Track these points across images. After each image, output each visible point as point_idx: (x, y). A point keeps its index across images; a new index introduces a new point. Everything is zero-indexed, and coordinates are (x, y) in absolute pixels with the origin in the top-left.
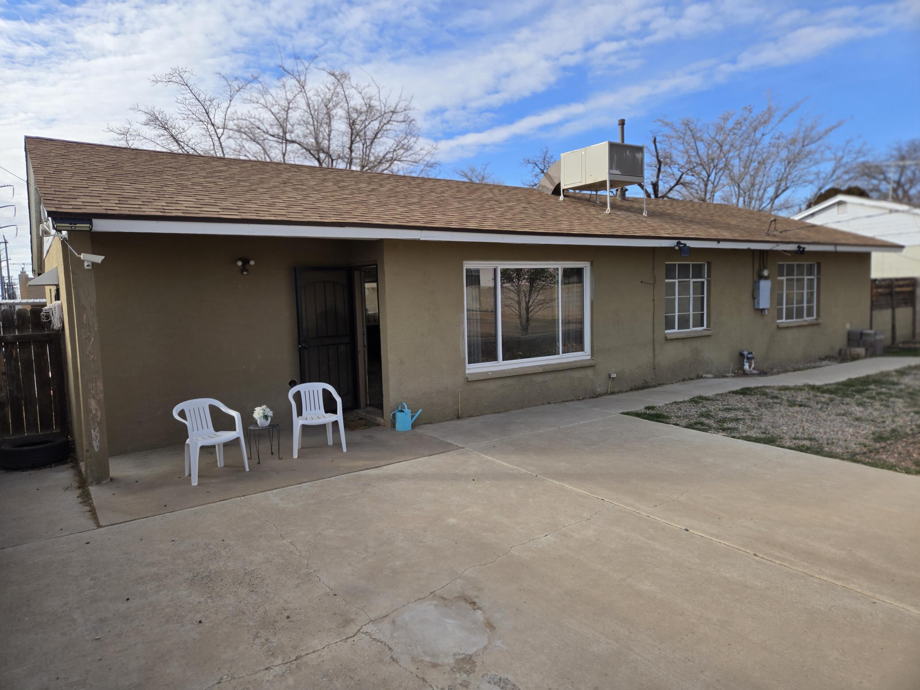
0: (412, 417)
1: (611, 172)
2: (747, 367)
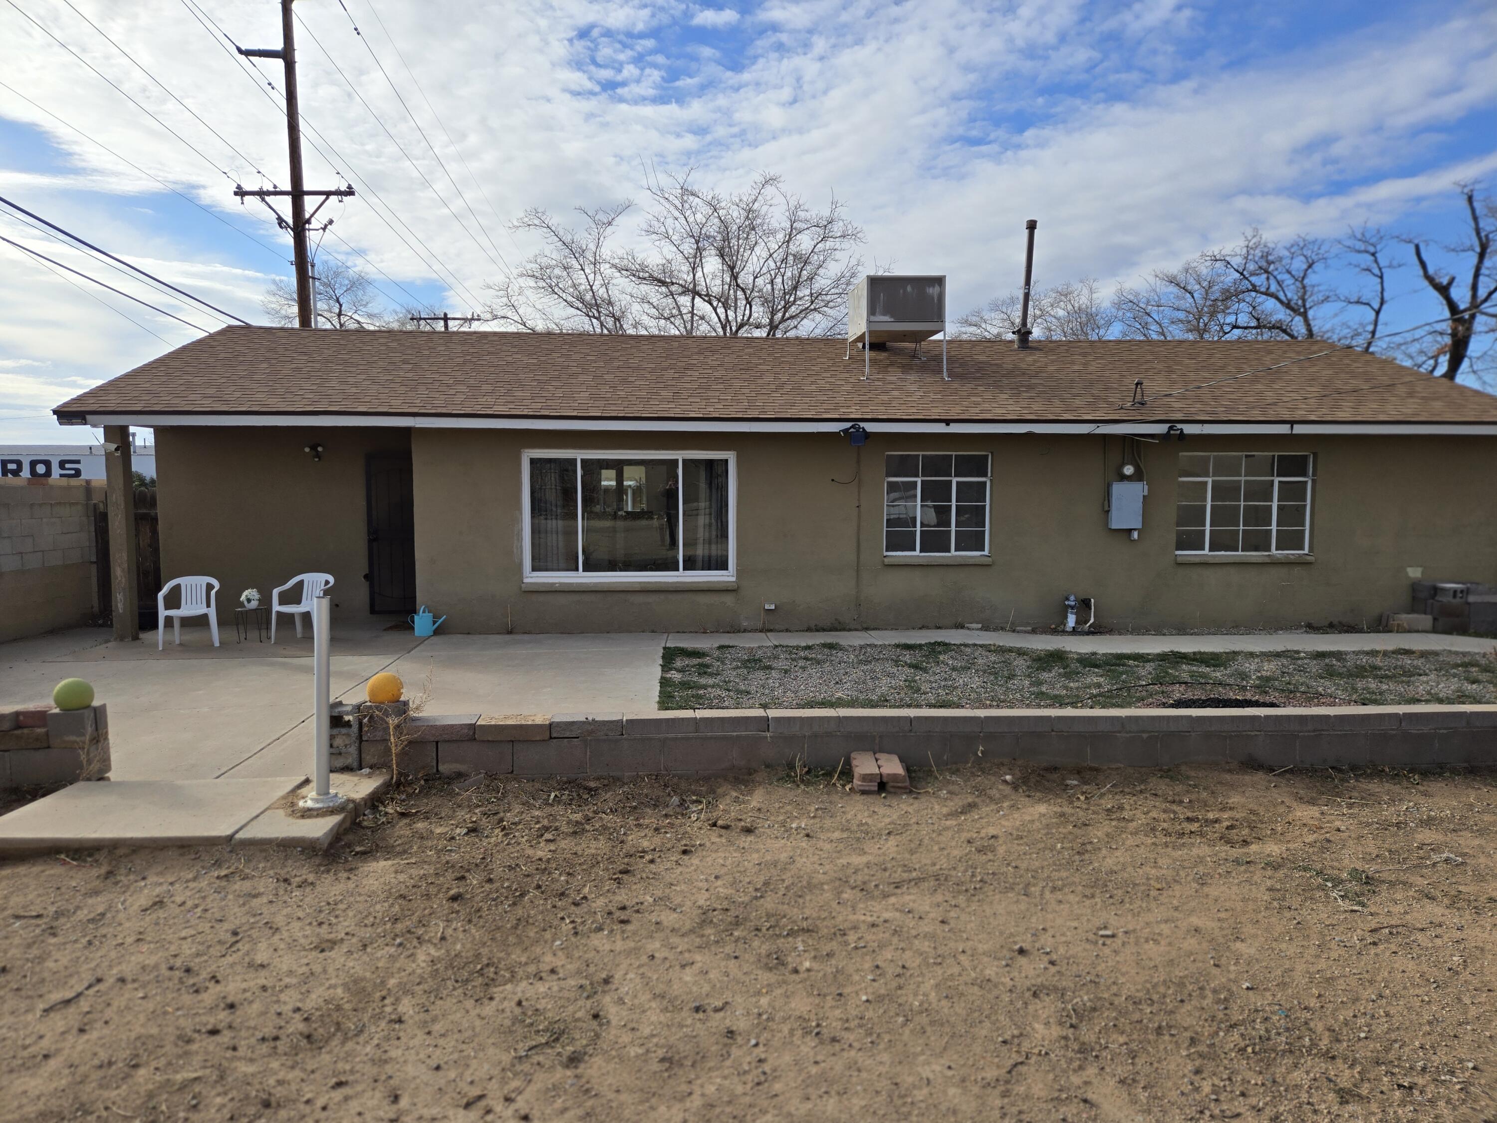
0: (434, 623)
1: (873, 318)
2: (1071, 622)
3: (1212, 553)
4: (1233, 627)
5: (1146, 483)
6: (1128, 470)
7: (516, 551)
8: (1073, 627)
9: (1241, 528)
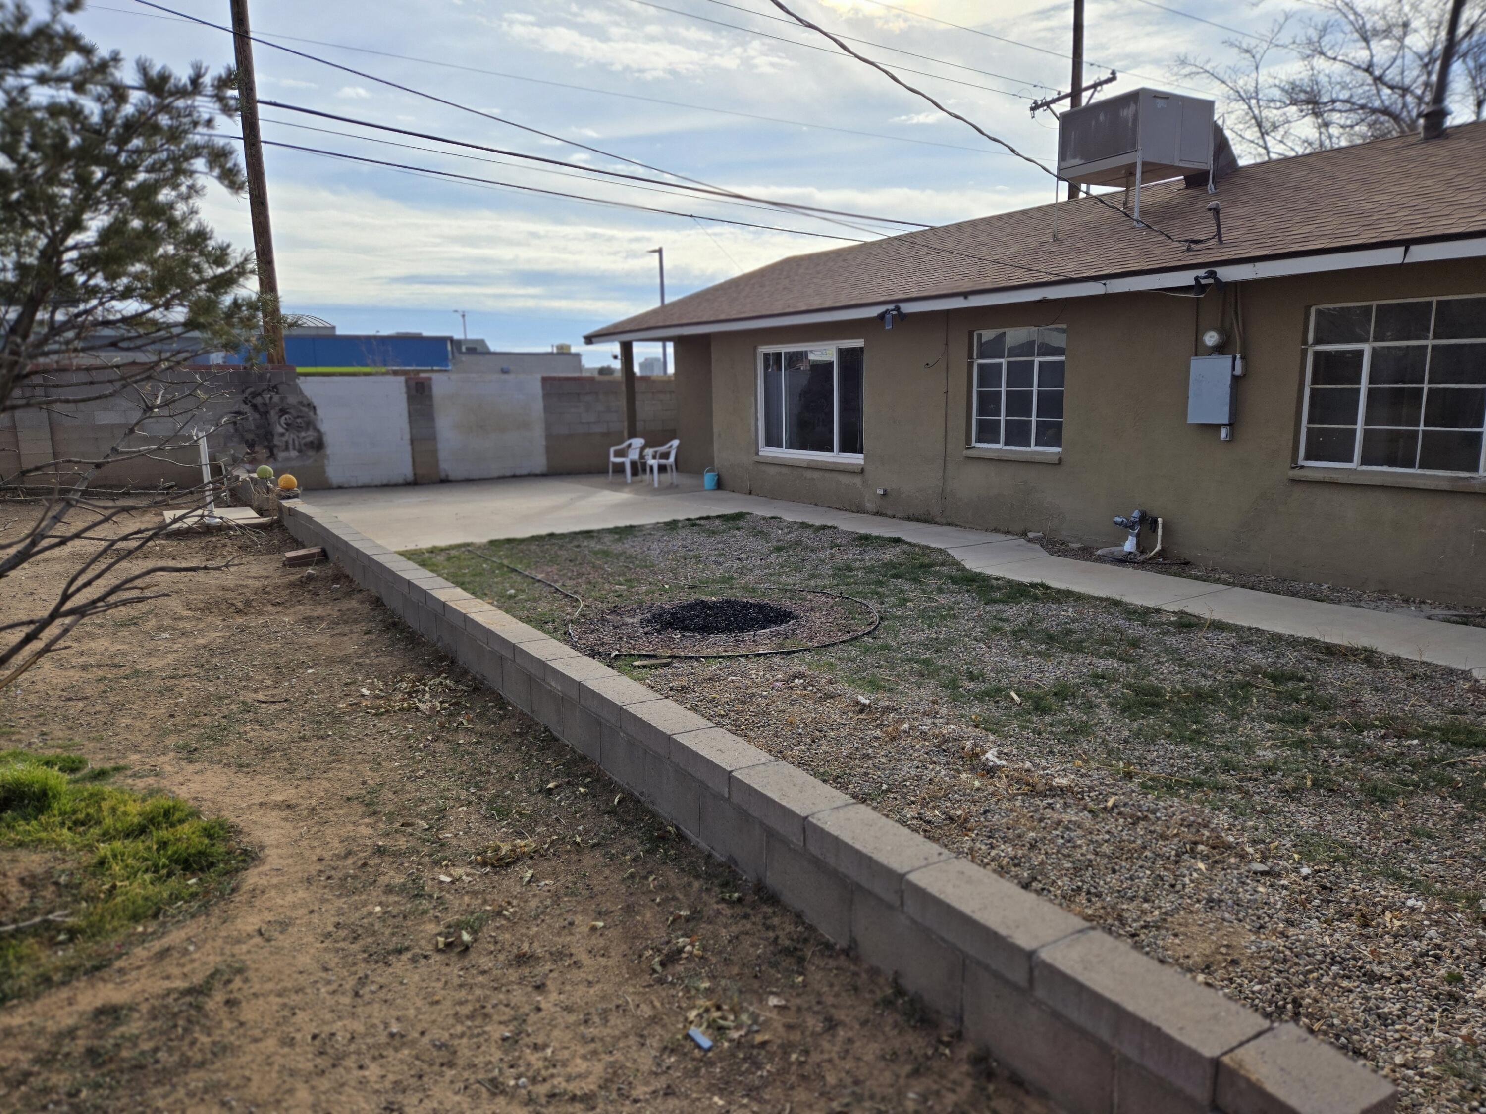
1: (1065, 165)
2: (1130, 545)
3: (1364, 468)
4: (1379, 591)
5: (1238, 356)
6: (1211, 338)
7: (753, 429)
8: (1130, 553)
9: (1422, 427)
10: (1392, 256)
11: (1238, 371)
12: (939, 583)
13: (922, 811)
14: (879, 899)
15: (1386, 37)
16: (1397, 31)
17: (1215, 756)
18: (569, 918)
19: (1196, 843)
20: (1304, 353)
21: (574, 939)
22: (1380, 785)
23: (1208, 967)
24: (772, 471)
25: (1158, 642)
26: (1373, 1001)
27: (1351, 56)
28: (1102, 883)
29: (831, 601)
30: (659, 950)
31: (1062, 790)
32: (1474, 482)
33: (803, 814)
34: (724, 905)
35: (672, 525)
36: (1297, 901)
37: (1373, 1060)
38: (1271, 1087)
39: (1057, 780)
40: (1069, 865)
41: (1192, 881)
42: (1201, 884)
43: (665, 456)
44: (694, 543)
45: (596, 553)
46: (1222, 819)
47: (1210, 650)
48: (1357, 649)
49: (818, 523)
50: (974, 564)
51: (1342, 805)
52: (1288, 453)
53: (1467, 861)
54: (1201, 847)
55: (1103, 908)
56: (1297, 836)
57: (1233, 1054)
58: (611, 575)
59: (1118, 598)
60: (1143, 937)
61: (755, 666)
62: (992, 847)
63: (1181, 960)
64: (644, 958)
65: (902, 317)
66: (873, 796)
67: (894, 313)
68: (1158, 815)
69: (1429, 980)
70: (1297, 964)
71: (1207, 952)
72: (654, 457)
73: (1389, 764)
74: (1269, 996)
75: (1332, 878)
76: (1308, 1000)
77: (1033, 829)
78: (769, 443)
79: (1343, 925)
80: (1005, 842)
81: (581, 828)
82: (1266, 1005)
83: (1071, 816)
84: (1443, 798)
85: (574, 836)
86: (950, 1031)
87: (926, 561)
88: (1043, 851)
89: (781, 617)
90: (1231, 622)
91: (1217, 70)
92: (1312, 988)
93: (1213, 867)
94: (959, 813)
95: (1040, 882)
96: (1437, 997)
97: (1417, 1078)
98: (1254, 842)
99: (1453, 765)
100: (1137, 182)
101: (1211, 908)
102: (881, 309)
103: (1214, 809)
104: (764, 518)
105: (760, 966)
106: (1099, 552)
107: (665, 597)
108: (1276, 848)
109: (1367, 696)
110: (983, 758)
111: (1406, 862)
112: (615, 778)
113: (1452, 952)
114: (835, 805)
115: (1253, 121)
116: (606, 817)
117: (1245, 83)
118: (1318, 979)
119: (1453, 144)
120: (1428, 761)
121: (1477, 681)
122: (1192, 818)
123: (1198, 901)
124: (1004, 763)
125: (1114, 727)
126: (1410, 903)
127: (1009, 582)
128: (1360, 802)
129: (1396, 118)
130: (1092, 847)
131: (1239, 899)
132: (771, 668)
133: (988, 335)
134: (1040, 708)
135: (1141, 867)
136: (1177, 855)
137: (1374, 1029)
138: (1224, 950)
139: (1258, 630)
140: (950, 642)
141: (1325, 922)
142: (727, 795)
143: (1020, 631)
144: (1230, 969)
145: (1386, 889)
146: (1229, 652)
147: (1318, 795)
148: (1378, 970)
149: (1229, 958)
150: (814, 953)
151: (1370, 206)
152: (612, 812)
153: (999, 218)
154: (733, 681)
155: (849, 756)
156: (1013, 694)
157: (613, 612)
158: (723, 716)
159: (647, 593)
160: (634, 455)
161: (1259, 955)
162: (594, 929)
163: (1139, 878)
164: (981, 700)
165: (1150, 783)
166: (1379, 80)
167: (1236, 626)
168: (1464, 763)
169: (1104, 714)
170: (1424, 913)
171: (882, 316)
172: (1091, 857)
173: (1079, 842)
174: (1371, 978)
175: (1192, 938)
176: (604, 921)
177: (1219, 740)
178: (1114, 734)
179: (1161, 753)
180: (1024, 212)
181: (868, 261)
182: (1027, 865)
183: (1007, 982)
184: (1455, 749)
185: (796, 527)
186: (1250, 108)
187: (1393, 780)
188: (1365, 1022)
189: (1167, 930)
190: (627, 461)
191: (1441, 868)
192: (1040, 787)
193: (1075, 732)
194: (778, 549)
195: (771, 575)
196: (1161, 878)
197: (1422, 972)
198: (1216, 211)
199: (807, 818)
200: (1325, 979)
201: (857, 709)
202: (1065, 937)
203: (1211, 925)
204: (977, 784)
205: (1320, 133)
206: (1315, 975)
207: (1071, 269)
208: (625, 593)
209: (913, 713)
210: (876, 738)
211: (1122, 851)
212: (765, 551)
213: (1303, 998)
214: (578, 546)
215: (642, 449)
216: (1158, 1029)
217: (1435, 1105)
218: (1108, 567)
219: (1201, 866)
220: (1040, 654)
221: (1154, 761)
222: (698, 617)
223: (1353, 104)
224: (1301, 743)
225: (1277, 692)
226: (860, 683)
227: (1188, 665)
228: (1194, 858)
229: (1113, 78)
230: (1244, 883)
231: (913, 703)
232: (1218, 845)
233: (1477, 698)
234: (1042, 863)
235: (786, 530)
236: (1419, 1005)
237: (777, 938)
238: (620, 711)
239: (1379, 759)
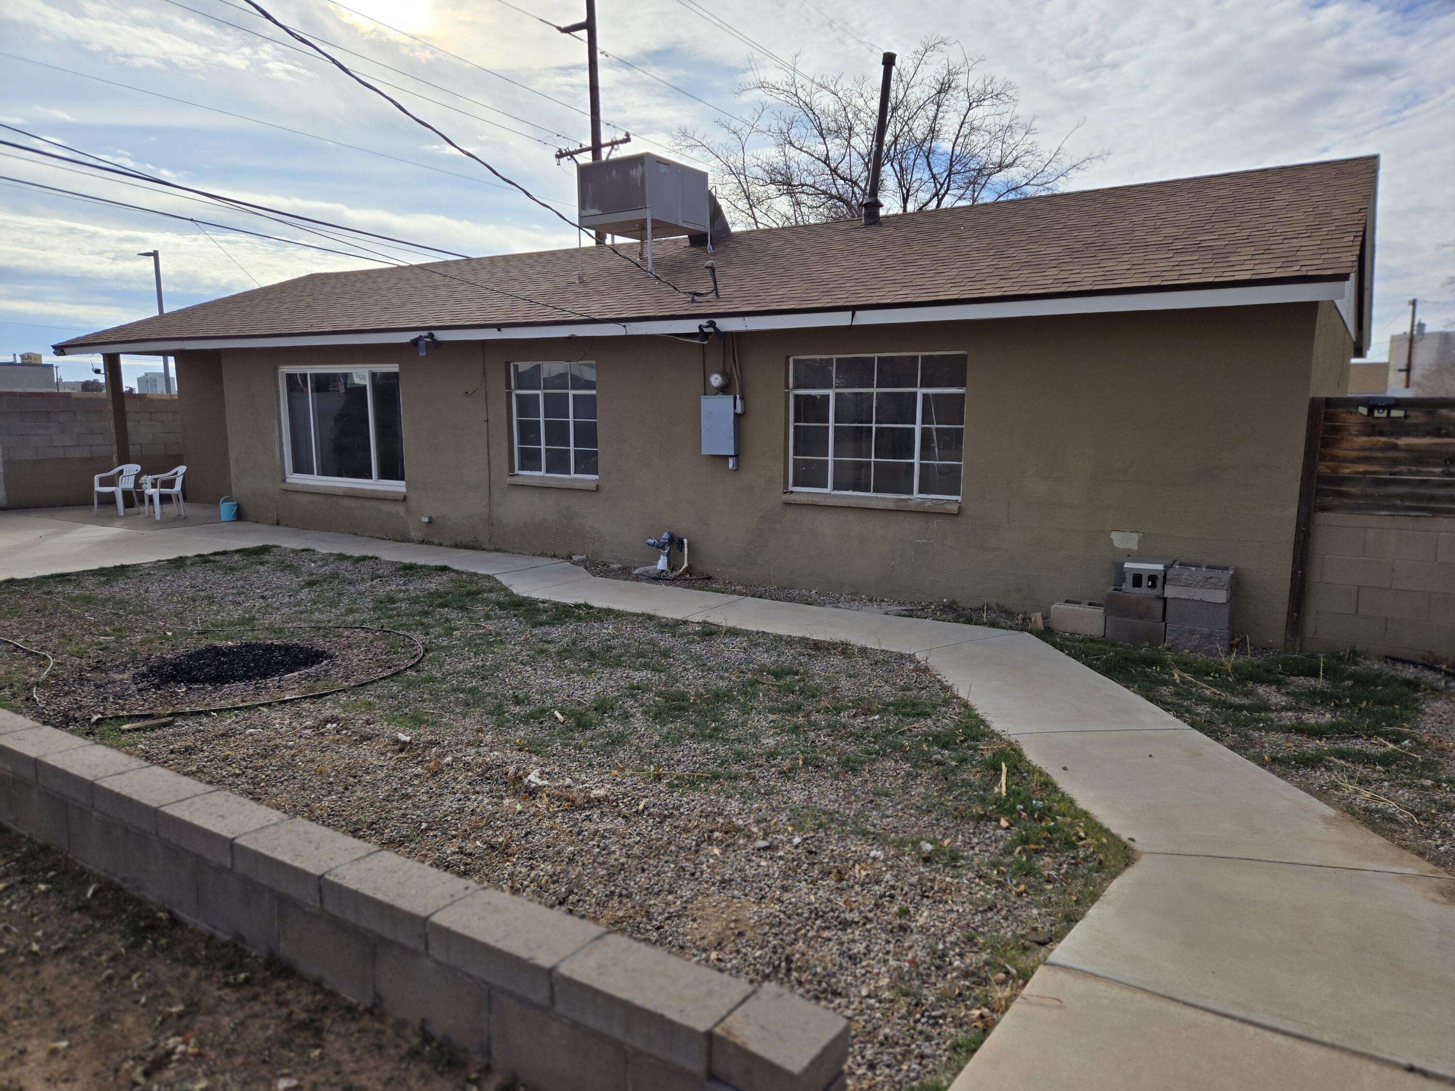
1: (584, 213)
2: (662, 564)
3: (836, 492)
4: (852, 594)
5: (738, 397)
6: (716, 380)
7: (278, 454)
8: (663, 571)
9: (873, 459)
10: (842, 319)
11: (739, 410)
12: (487, 609)
13: (463, 844)
14: (403, 948)
15: (837, 137)
16: (846, 133)
17: (730, 749)
18: (20, 1045)
19: (712, 831)
20: (787, 395)
21: (25, 1069)
22: (852, 757)
23: (719, 944)
24: (304, 499)
25: (685, 651)
26: (846, 945)
27: (813, 148)
28: (632, 883)
29: (371, 636)
30: (142, 1059)
31: (599, 801)
32: (911, 502)
33: (318, 873)
34: (227, 990)
35: (179, 563)
36: (790, 869)
37: (846, 997)
38: (753, 1047)
39: (594, 792)
40: (604, 872)
41: (708, 867)
42: (715, 868)
43: (170, 484)
44: (206, 582)
45: (73, 600)
46: (734, 806)
47: (727, 654)
48: (836, 643)
49: (357, 554)
50: (522, 588)
51: (825, 778)
52: (781, 479)
53: (912, 811)
54: (716, 834)
55: (633, 907)
56: (791, 810)
57: (722, 1025)
58: (95, 624)
59: (652, 613)
60: (666, 927)
61: (280, 714)
62: (532, 868)
63: (698, 943)
64: (121, 1073)
65: (436, 345)
66: (412, 837)
67: (428, 340)
68: (682, 810)
69: (886, 918)
70: (789, 925)
71: (720, 930)
72: (154, 486)
73: (859, 738)
74: (767, 959)
75: (817, 843)
76: (798, 956)
77: (572, 843)
78: (297, 469)
79: (825, 883)
80: (545, 861)
81: (39, 933)
82: (765, 968)
83: (607, 824)
84: (896, 761)
85: (29, 944)
86: (478, 1067)
87: (474, 588)
88: (580, 864)
89: (313, 657)
90: (743, 628)
91: (712, 145)
92: (801, 944)
93: (726, 851)
94: (500, 840)
95: (576, 894)
96: (892, 931)
97: (877, 1005)
98: (758, 822)
99: (902, 733)
100: (649, 237)
101: (724, 888)
102: (415, 335)
103: (727, 797)
104: (294, 551)
105: (269, 1049)
106: (636, 571)
107: (167, 646)
108: (775, 824)
109: (844, 683)
110: (526, 781)
111: (870, 819)
112: (89, 867)
113: (902, 890)
114: (356, 857)
115: (743, 194)
116: (76, 915)
117: (735, 160)
118: (805, 935)
119: (885, 231)
120: (886, 732)
121: (919, 662)
122: (709, 809)
123: (714, 884)
124: (546, 782)
125: (646, 733)
126: (872, 854)
127: (556, 605)
128: (838, 774)
129: (847, 203)
130: (624, 851)
131: (746, 875)
132: (299, 715)
133: (524, 366)
134: (582, 724)
135: (666, 862)
136: (698, 845)
137: (846, 969)
138: (732, 925)
139: (764, 633)
140: (497, 668)
141: (811, 883)
142: (229, 866)
143: (565, 651)
144: (738, 941)
145: (856, 845)
146: (741, 655)
147: (807, 772)
148: (849, 916)
149: (736, 931)
150: (334, 1021)
151: (827, 276)
152: (85, 908)
153: (530, 256)
154: (251, 734)
155: (387, 799)
156: (557, 713)
157: (94, 669)
158: (238, 775)
159: (143, 642)
160: (127, 483)
161: (760, 923)
162: (54, 1052)
163: (665, 872)
164: (527, 724)
165: (676, 782)
166: (834, 171)
167: (748, 631)
168: (910, 731)
169: (639, 722)
170: (883, 861)
171: (415, 342)
172: (623, 860)
173: (613, 848)
174: (845, 925)
175: (707, 919)
176: (69, 1039)
177: (733, 734)
178: (646, 740)
179: (686, 753)
180: (553, 253)
181: (399, 286)
182: (565, 880)
183: (531, 1004)
184: (904, 719)
185: (332, 559)
186: (740, 182)
187: (861, 751)
188: (841, 964)
189: (687, 916)
190: (118, 491)
191: (895, 820)
192: (579, 801)
193: (613, 743)
194: (311, 584)
195: (302, 613)
196: (683, 869)
197: (881, 912)
198: (712, 269)
199: (322, 876)
200: (811, 934)
201: (397, 747)
202: (584, 946)
203: (723, 905)
204: (519, 807)
205: (795, 211)
206: (803, 931)
207: (595, 309)
208: (112, 645)
209: (457, 744)
210: (417, 776)
211: (653, 850)
212: (294, 586)
213: (793, 955)
214: (49, 593)
215: (138, 476)
216: (662, 1017)
217: (890, 1025)
218: (644, 584)
219: (717, 851)
220: (583, 672)
221: (679, 761)
222: (209, 665)
223: (817, 189)
224: (795, 729)
225: (778, 686)
226: (401, 720)
227: (709, 670)
228: (711, 845)
229: (627, 140)
230: (750, 860)
231: (456, 734)
232: (731, 830)
233: (919, 676)
234: (579, 875)
235: (320, 563)
236: (879, 941)
237: (291, 1013)
238: (91, 788)
239: (852, 734)
